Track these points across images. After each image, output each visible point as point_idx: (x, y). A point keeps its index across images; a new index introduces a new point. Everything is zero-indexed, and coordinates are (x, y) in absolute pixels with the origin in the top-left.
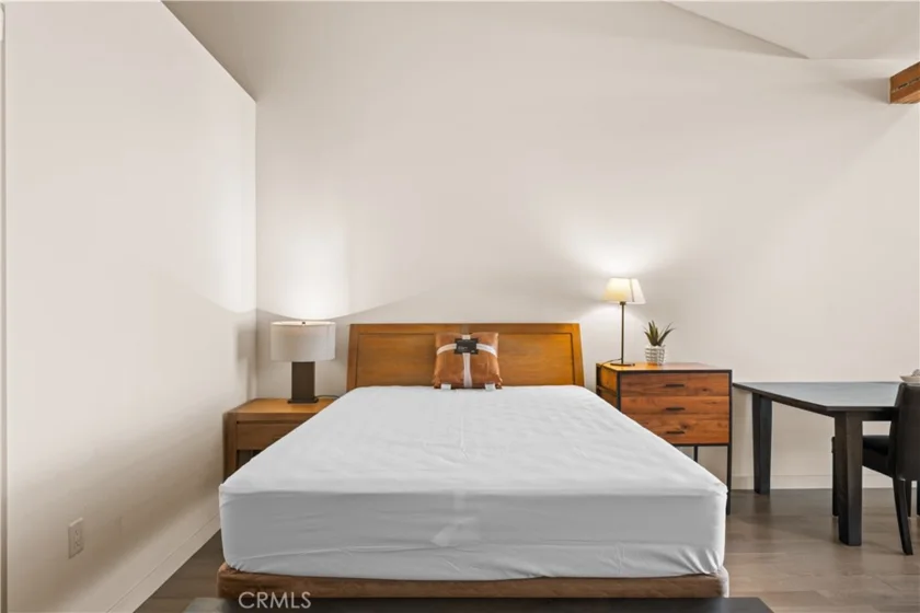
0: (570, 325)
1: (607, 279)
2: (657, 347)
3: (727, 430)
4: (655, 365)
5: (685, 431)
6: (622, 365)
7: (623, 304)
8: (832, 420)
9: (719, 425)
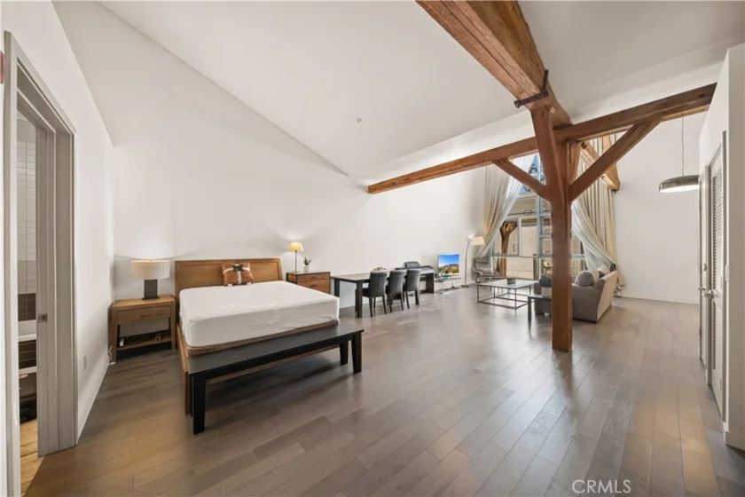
0: (277, 259)
2: (307, 266)
4: (307, 272)
6: (296, 272)
7: (296, 251)
8: (355, 284)
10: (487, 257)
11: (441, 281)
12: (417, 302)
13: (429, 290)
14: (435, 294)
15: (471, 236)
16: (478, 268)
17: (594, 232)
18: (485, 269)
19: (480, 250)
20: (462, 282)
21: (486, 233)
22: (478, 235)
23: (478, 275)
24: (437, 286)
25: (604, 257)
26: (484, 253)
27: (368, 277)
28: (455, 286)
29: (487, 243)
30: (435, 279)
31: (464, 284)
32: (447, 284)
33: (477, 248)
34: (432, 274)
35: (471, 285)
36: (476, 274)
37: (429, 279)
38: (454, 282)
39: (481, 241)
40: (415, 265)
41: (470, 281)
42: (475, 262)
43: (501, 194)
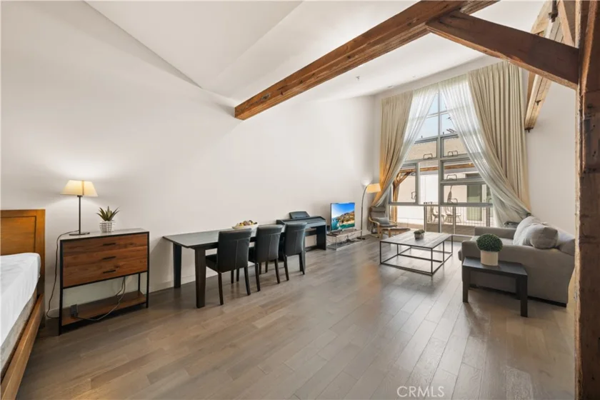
0: (36, 211)
1: (66, 180)
2: (107, 222)
3: (147, 263)
4: (106, 232)
5: (116, 269)
6: (80, 234)
7: (80, 197)
8: (194, 251)
9: (141, 262)
10: (383, 206)
11: (334, 235)
12: (302, 269)
13: (321, 246)
14: (328, 251)
15: (367, 183)
16: (374, 217)
17: (504, 177)
18: (382, 219)
19: (376, 199)
20: (357, 234)
21: (383, 179)
22: (373, 182)
23: (375, 225)
24: (329, 241)
25: (517, 205)
26: (381, 202)
27: (216, 239)
28: (350, 238)
29: (384, 190)
30: (328, 233)
31: (359, 235)
32: (342, 237)
33: (374, 195)
34: (323, 227)
35: (368, 236)
36: (371, 224)
37: (320, 232)
38: (350, 234)
39: (378, 188)
40: (302, 216)
41: (366, 232)
42: (370, 210)
43: (399, 136)
